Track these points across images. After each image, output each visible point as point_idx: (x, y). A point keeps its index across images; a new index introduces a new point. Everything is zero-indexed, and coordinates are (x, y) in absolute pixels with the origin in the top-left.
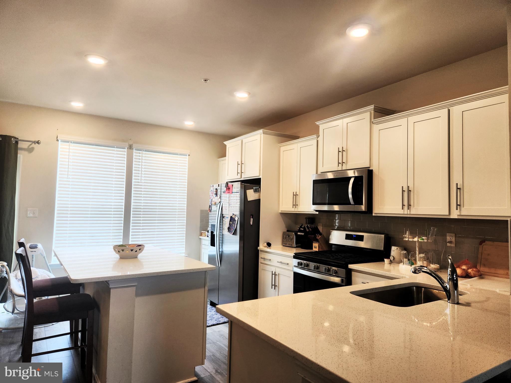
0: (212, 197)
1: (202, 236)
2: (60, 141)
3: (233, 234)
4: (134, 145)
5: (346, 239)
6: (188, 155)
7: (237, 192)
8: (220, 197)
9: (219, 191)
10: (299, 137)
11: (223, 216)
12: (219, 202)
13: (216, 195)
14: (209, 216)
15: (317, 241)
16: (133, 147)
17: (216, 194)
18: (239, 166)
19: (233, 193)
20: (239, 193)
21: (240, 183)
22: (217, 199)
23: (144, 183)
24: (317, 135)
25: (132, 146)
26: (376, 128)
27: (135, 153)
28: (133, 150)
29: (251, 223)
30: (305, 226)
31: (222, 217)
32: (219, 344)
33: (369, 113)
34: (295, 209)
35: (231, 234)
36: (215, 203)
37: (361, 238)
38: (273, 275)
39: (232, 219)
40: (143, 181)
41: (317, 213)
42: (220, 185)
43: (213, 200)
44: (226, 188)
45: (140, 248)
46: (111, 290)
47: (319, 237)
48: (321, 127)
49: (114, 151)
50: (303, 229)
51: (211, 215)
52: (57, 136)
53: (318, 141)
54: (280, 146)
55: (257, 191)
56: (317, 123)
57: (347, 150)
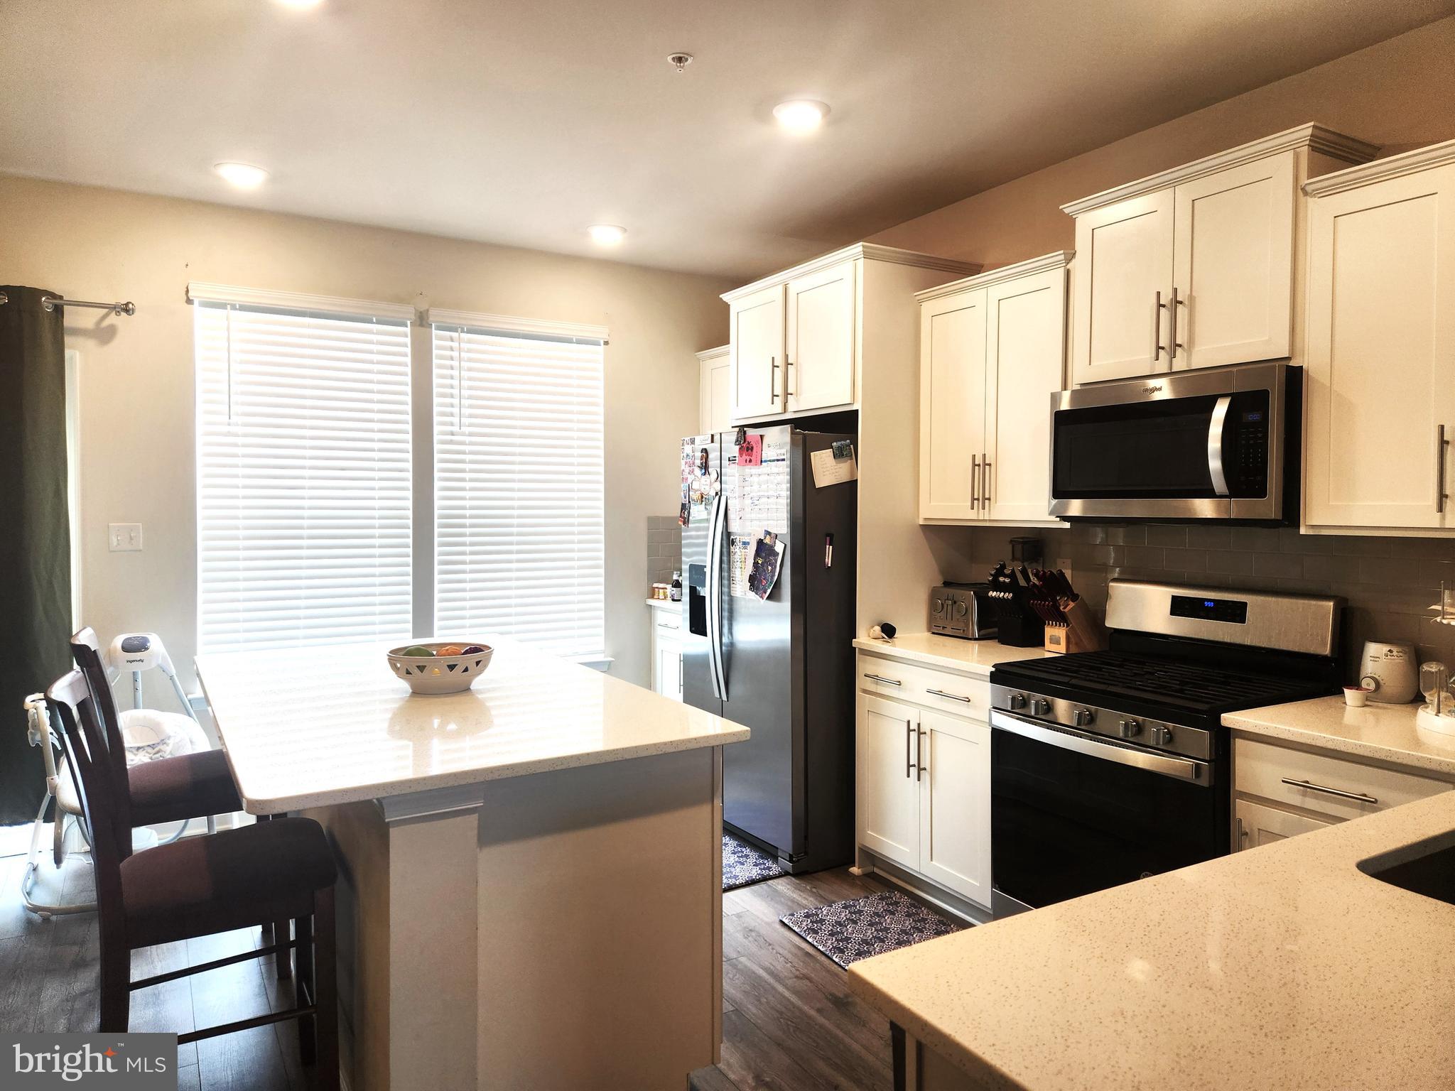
0: (691, 478)
1: (655, 597)
2: (196, 302)
3: (769, 598)
4: (432, 312)
5: (1173, 612)
6: (602, 343)
7: (778, 460)
8: (720, 476)
9: (713, 456)
10: (982, 266)
11: (732, 537)
12: (717, 494)
13: (703, 471)
14: (683, 534)
15: (1061, 619)
16: (431, 319)
17: (705, 467)
18: (779, 373)
19: (765, 461)
20: (787, 463)
21: (788, 427)
22: (708, 482)
23: (471, 435)
24: (1066, 251)
25: (428, 318)
26: (1319, 210)
27: (439, 339)
28: (431, 327)
29: (829, 561)
30: (1013, 571)
31: (728, 539)
32: (749, 964)
33: (1290, 155)
34: (978, 513)
35: (762, 597)
36: (702, 497)
37: (1236, 613)
38: (911, 733)
39: (763, 549)
40: (466, 430)
41: (1067, 525)
42: (717, 438)
43: (695, 486)
44: (738, 447)
45: (477, 656)
46: (391, 829)
47: (1069, 607)
48: (1084, 223)
49: (371, 332)
50: (1007, 580)
51: (688, 533)
52: (187, 288)
53: (1068, 273)
54: (918, 298)
55: (848, 452)
56: (1068, 208)
57: (1191, 298)
